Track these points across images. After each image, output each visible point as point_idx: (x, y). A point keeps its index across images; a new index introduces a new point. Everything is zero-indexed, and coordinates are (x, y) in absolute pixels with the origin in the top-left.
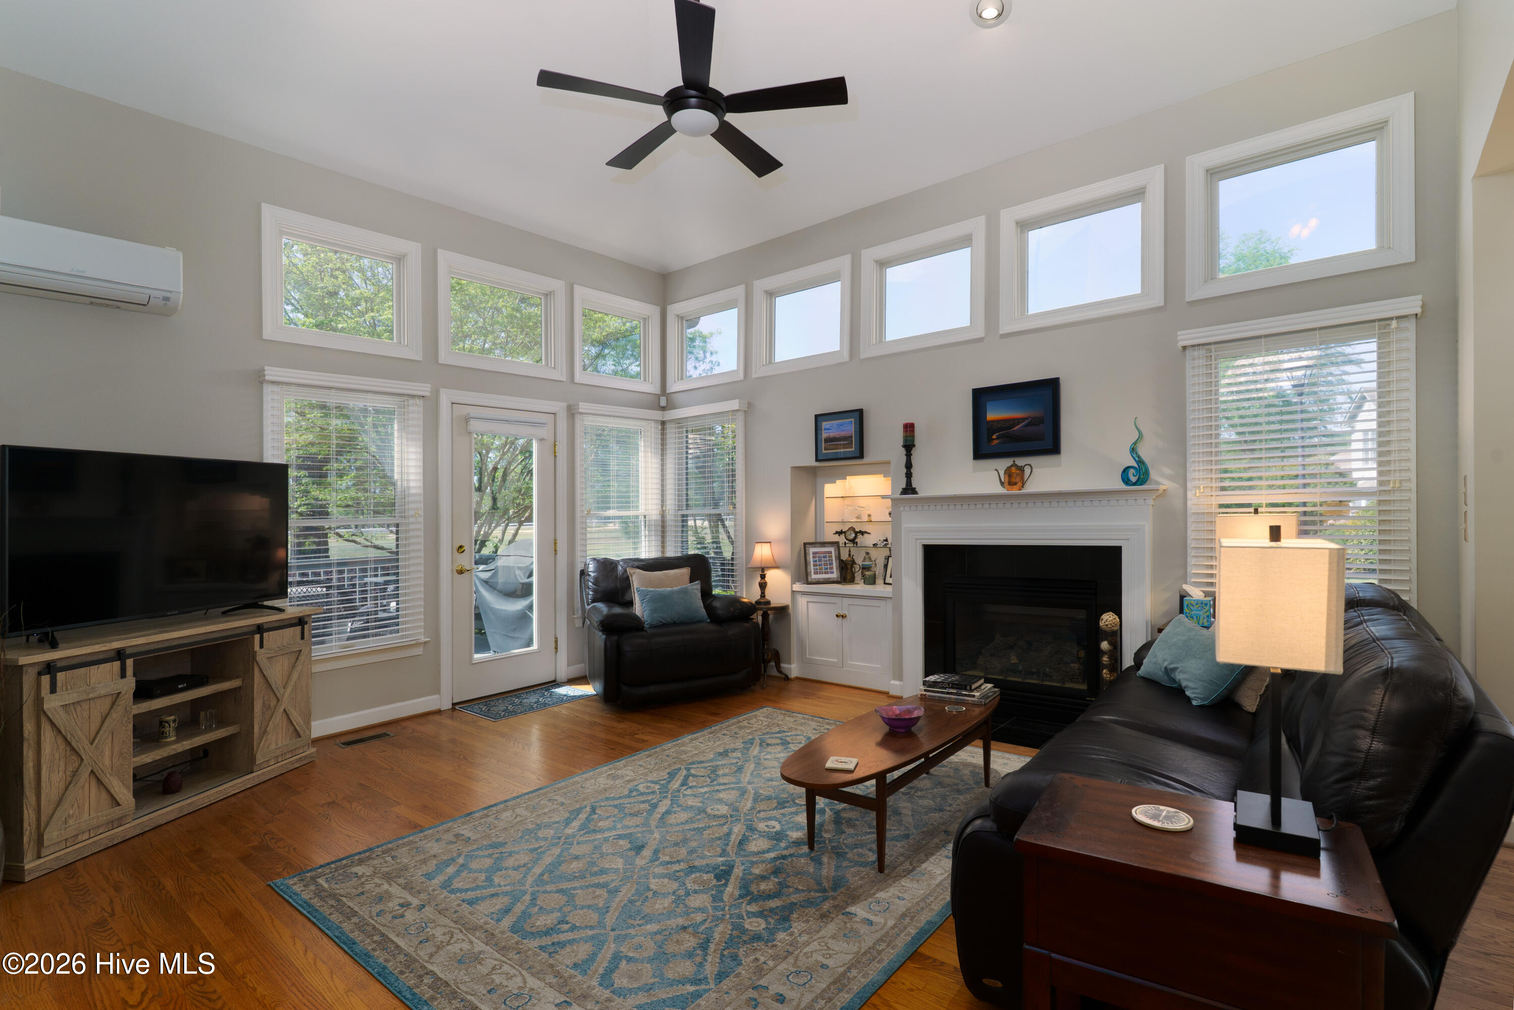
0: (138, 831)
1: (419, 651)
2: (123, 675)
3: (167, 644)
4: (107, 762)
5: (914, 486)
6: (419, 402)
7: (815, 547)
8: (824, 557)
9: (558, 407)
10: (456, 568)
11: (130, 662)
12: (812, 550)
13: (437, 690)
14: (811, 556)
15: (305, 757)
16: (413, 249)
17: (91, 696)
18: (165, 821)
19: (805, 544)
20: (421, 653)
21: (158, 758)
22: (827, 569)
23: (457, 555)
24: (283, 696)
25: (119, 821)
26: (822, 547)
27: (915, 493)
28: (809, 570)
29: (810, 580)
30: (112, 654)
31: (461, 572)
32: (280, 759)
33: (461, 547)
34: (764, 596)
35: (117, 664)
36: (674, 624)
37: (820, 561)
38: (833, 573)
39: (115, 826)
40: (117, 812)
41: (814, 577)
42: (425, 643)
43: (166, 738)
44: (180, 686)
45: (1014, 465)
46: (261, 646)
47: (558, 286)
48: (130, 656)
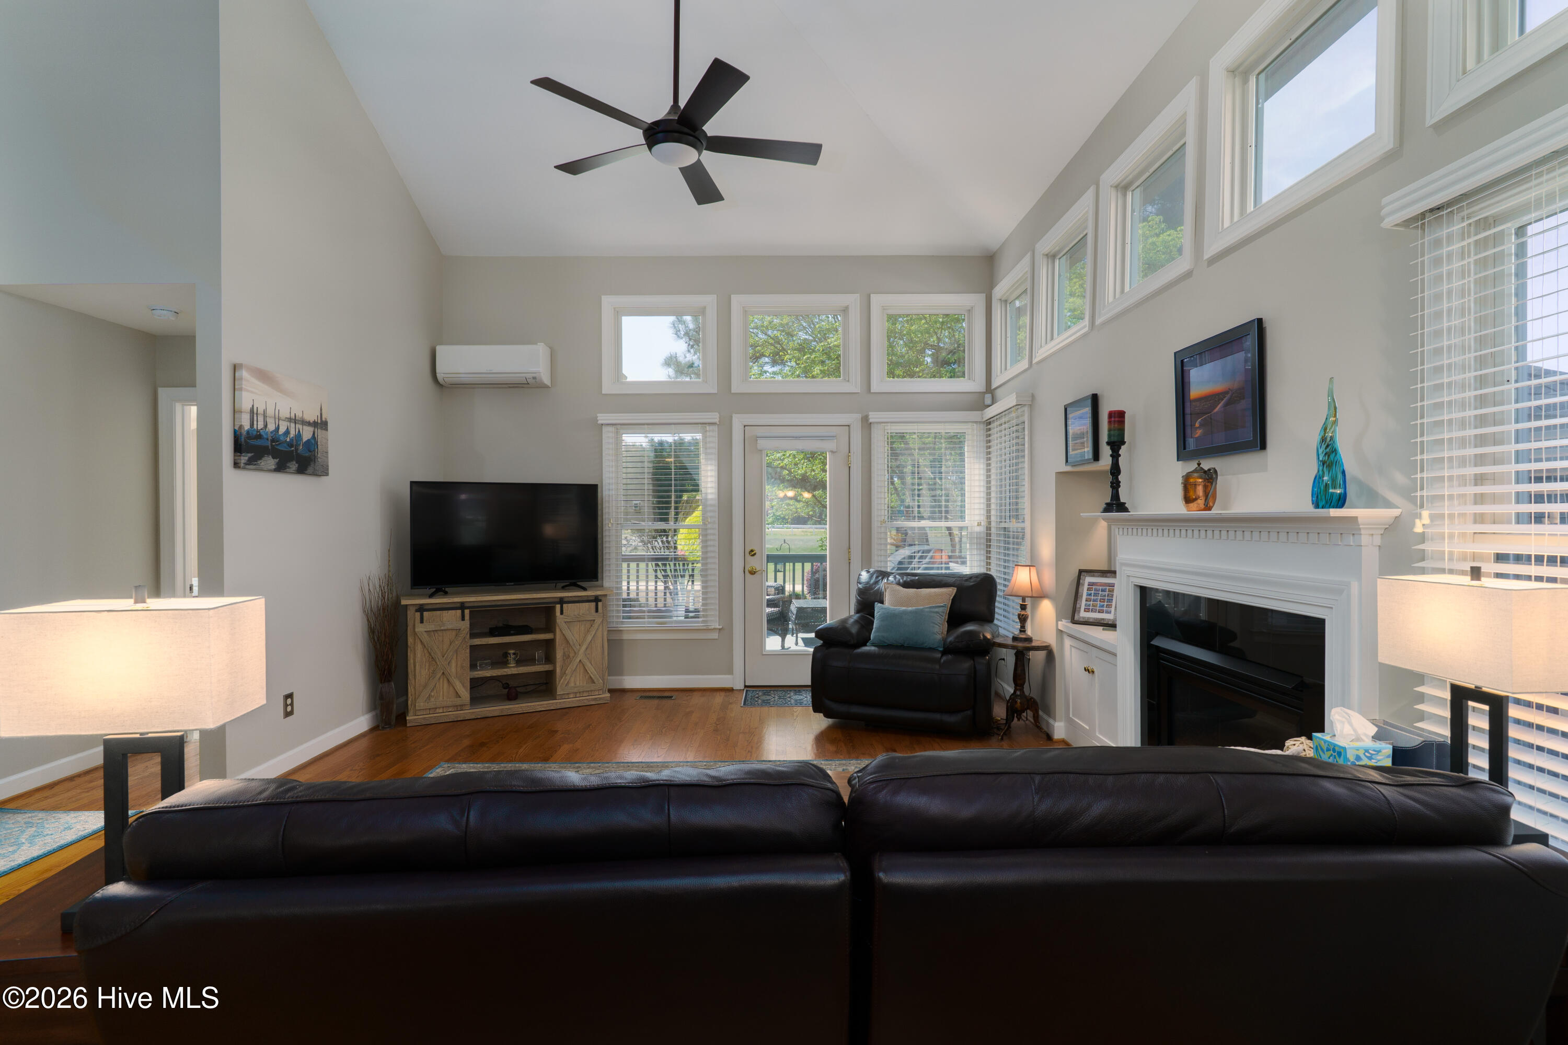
0: (473, 717)
1: (715, 635)
2: (463, 619)
3: (493, 603)
4: (453, 670)
5: (1122, 500)
6: (715, 428)
7: (1093, 576)
8: (1103, 591)
9: (853, 419)
10: (748, 568)
11: (467, 612)
12: (1088, 579)
13: (730, 671)
14: (1086, 586)
15: (600, 699)
16: (709, 301)
17: (442, 628)
18: (491, 715)
19: (1081, 572)
20: (717, 637)
21: (495, 675)
22: (1103, 606)
23: (748, 557)
24: (579, 651)
25: (461, 707)
26: (1102, 576)
27: (1126, 510)
28: (1078, 606)
29: (1076, 618)
30: (458, 605)
31: (752, 573)
32: (578, 695)
33: (752, 551)
34: (1024, 631)
35: (459, 612)
36: (902, 647)
37: (1095, 595)
38: (1110, 612)
39: (459, 709)
40: (458, 702)
41: (1083, 614)
42: (720, 629)
43: (509, 664)
44: (512, 632)
45: (1199, 470)
46: (562, 613)
47: (852, 300)
48: (468, 608)
